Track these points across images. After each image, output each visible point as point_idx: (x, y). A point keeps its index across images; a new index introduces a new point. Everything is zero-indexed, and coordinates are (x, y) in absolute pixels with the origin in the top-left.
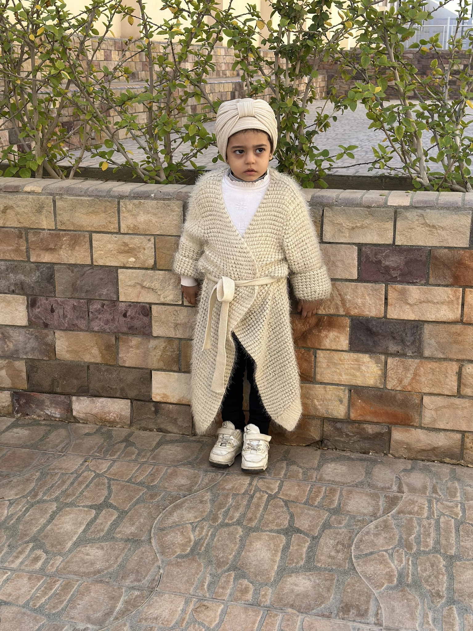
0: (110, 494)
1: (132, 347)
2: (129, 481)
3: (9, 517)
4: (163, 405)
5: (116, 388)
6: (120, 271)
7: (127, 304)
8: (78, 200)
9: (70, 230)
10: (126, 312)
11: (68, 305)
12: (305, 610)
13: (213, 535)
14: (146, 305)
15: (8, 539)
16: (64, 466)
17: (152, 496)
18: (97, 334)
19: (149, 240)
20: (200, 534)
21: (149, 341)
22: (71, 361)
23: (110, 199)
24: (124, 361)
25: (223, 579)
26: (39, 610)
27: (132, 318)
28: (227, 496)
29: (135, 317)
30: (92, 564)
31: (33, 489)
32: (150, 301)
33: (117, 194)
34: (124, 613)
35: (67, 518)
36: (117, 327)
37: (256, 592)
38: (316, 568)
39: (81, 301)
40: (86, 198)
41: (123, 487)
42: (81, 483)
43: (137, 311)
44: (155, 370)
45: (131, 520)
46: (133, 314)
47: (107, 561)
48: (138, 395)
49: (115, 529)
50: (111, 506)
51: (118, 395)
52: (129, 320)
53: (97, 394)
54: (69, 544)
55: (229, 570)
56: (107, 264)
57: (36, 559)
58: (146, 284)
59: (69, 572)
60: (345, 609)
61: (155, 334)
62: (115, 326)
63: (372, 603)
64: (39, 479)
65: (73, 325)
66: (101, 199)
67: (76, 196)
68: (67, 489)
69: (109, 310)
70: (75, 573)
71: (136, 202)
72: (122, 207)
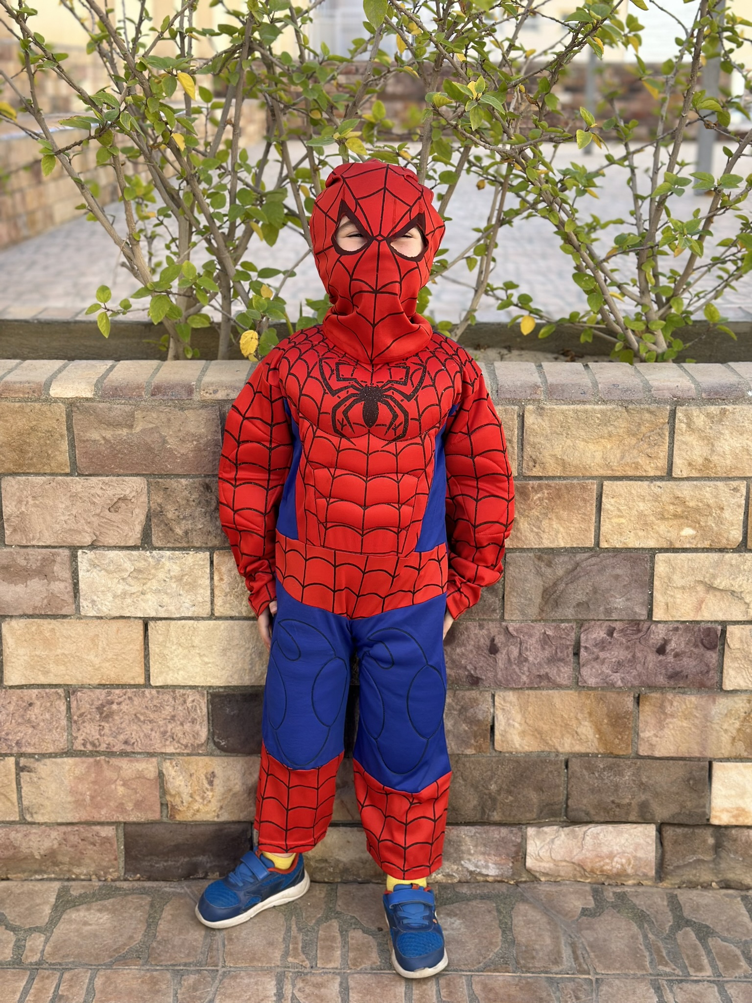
1: (672, 716)
4: (733, 831)
5: (630, 804)
6: (660, 557)
7: (671, 626)
8: (576, 412)
9: (553, 478)
10: (666, 642)
11: (531, 636)
14: (713, 625)
18: (592, 693)
19: (736, 490)
21: (714, 702)
22: (528, 754)
23: (653, 407)
24: (652, 746)
27: (676, 655)
29: (684, 653)
32: (725, 619)
33: (667, 395)
36: (639, 675)
39: (563, 625)
40: (596, 407)
43: (689, 641)
44: (721, 760)
46: (683, 645)
48: (679, 814)
51: (632, 818)
52: (671, 658)
53: (586, 819)
56: (630, 546)
58: (721, 582)
61: (728, 685)
62: (635, 673)
65: (539, 676)
66: (630, 407)
67: (573, 403)
69: (624, 641)
71: (713, 409)
72: (681, 421)
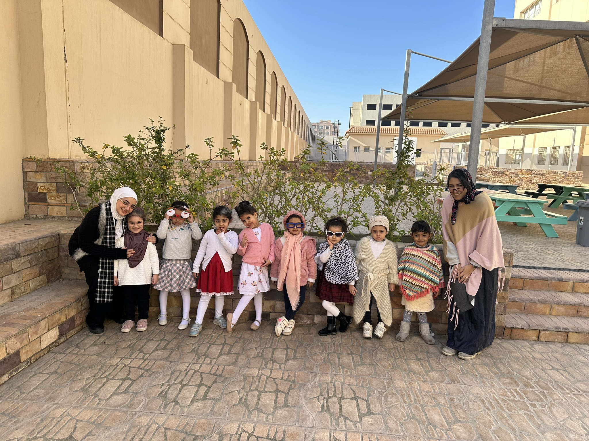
0: (350, 349)
2: (352, 345)
3: (324, 358)
12: (442, 382)
13: (396, 362)
15: (331, 365)
16: (325, 340)
17: (365, 350)
20: (391, 362)
25: (410, 375)
26: (362, 386)
28: (389, 349)
30: (366, 372)
31: (323, 349)
34: (389, 386)
35: (344, 358)
37: (424, 378)
38: (435, 370)
41: (353, 347)
42: (337, 346)
45: (365, 358)
47: (370, 371)
49: (363, 361)
50: (354, 354)
54: (353, 366)
55: (409, 372)
57: (347, 371)
59: (361, 375)
60: (453, 381)
63: (459, 379)
64: (322, 346)
68: (334, 349)
70: (363, 375)
